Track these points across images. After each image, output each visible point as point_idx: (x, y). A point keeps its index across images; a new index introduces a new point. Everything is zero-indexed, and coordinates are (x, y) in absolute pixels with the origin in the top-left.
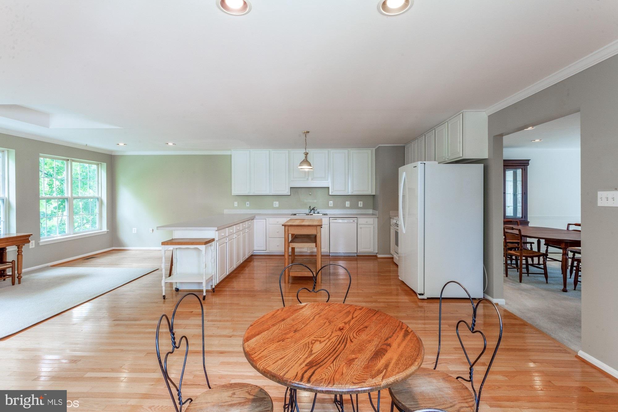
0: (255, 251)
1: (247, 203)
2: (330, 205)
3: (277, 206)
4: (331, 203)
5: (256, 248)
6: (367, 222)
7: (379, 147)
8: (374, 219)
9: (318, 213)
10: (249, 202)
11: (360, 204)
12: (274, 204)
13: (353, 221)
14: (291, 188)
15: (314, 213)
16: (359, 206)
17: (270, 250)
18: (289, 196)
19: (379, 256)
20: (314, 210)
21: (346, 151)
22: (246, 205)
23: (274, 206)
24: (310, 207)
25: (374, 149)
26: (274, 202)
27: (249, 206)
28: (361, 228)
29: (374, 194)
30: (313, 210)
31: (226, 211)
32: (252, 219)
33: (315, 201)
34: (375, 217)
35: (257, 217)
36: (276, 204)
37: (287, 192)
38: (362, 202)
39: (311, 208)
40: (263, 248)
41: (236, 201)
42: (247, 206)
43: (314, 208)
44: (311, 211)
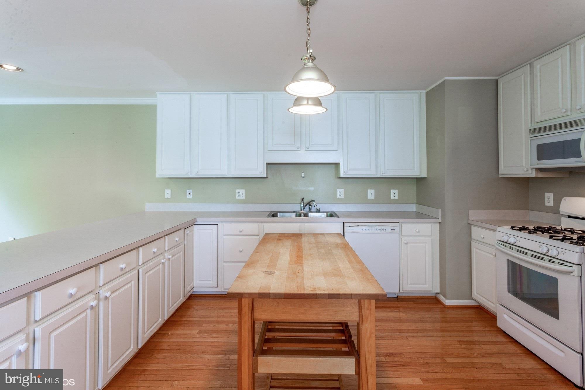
0: (195, 289)
1: (188, 191)
2: (338, 196)
3: (243, 197)
4: (340, 193)
5: (197, 282)
6: (419, 232)
7: (444, 82)
8: (431, 225)
9: (318, 211)
10: (191, 191)
11: (394, 194)
12: (237, 194)
13: (392, 230)
14: (268, 164)
15: (310, 210)
16: (392, 197)
17: (226, 288)
18: (264, 179)
19: (448, 302)
20: (310, 205)
21: (371, 96)
22: (186, 195)
23: (237, 197)
24: (303, 200)
25: (424, 92)
26: (237, 191)
27: (191, 197)
28: (407, 243)
29: (424, 175)
30: (308, 206)
31: (149, 207)
32: (191, 224)
33: (312, 189)
34: (433, 223)
35: (199, 221)
36: (241, 193)
37: (260, 171)
38: (396, 191)
39: (306, 201)
40: (211, 282)
41: (168, 188)
42: (188, 197)
43: (312, 201)
44: (304, 208)
